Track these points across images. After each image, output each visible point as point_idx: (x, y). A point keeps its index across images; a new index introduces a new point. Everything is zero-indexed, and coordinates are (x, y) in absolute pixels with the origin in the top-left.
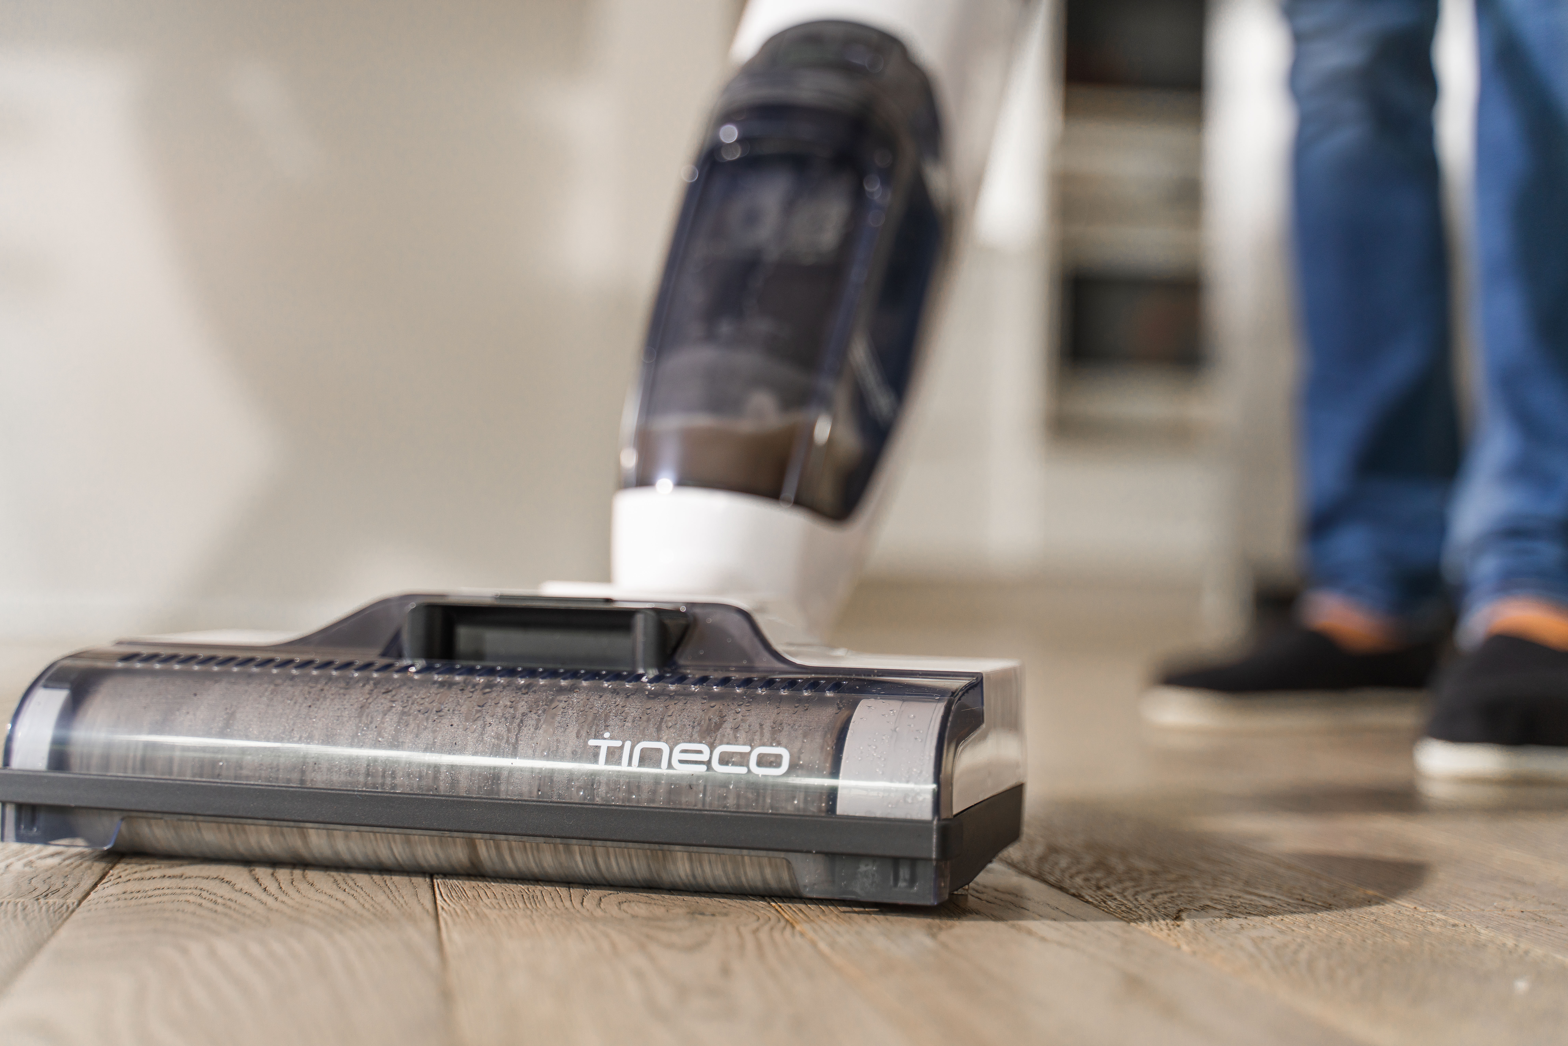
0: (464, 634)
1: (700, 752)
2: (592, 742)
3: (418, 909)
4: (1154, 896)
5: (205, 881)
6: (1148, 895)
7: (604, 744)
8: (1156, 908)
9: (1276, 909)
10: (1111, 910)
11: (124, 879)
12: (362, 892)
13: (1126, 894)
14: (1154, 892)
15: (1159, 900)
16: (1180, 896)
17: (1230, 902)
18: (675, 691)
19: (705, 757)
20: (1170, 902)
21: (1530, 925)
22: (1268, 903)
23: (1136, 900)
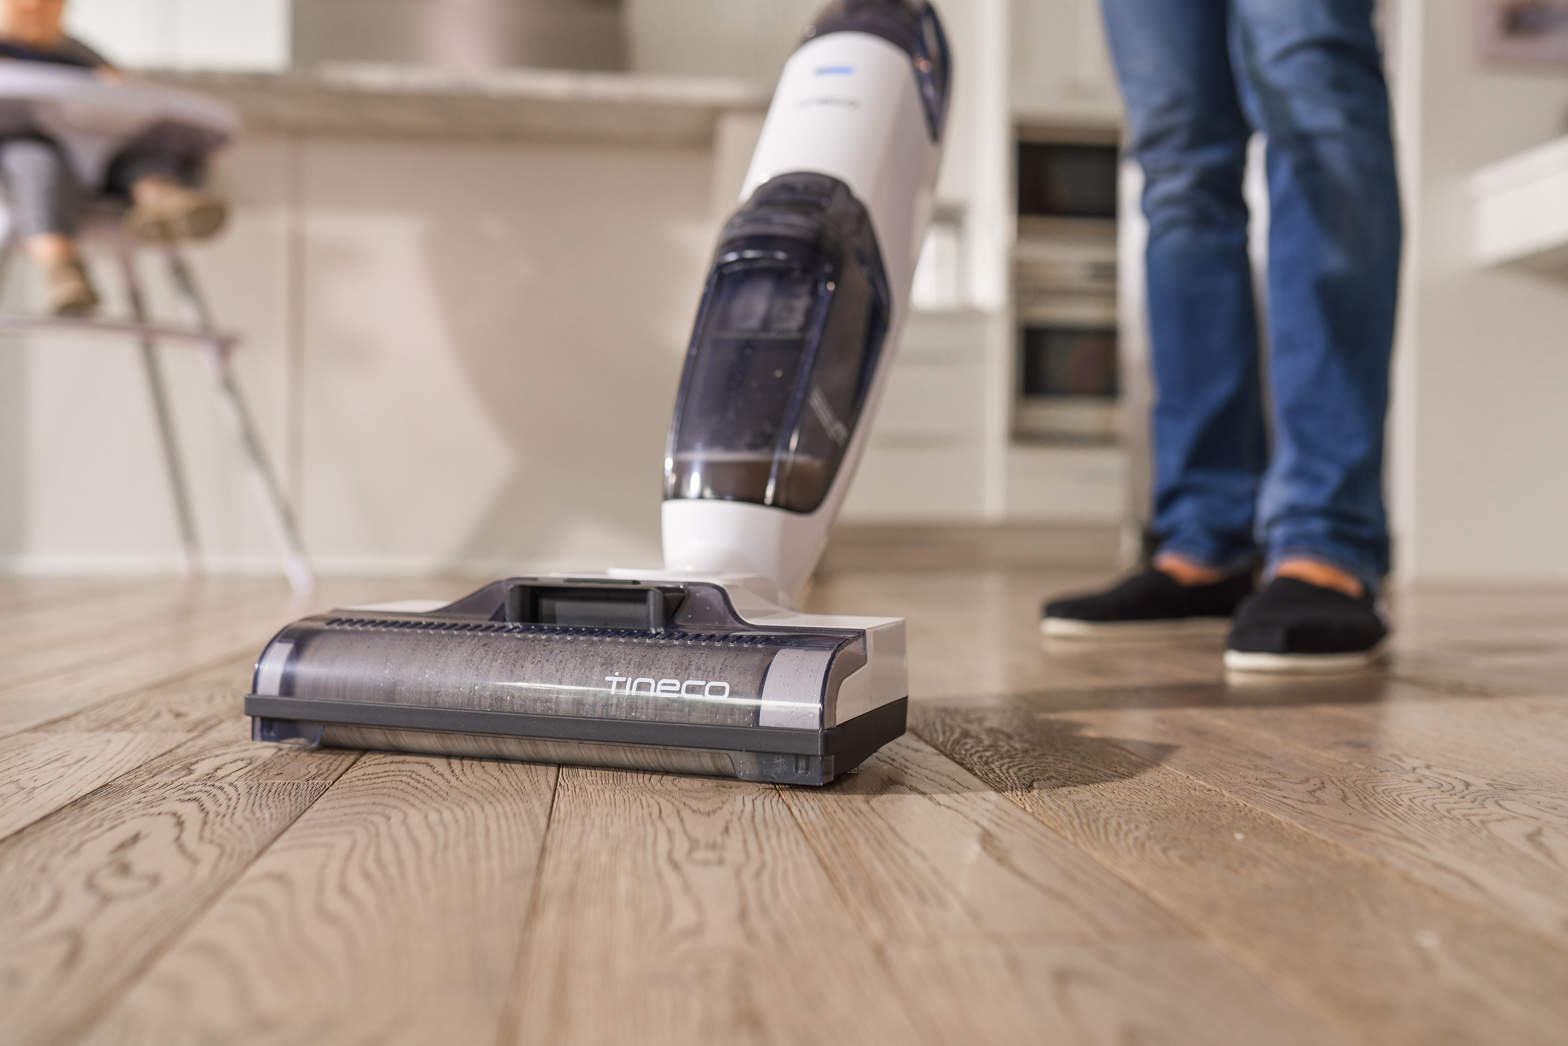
0: (545, 604)
1: (674, 685)
2: (608, 679)
3: (544, 785)
4: (1020, 769)
5: (417, 765)
6: (1016, 769)
7: (615, 680)
8: (1018, 779)
9: (1096, 779)
10: (989, 780)
11: (367, 764)
12: (513, 773)
13: (1002, 768)
14: (1021, 766)
15: (1022, 773)
16: (1037, 769)
17: (1068, 773)
18: (663, 644)
19: (677, 688)
20: (1029, 774)
21: (1259, 789)
22: (1092, 774)
23: (1008, 772)
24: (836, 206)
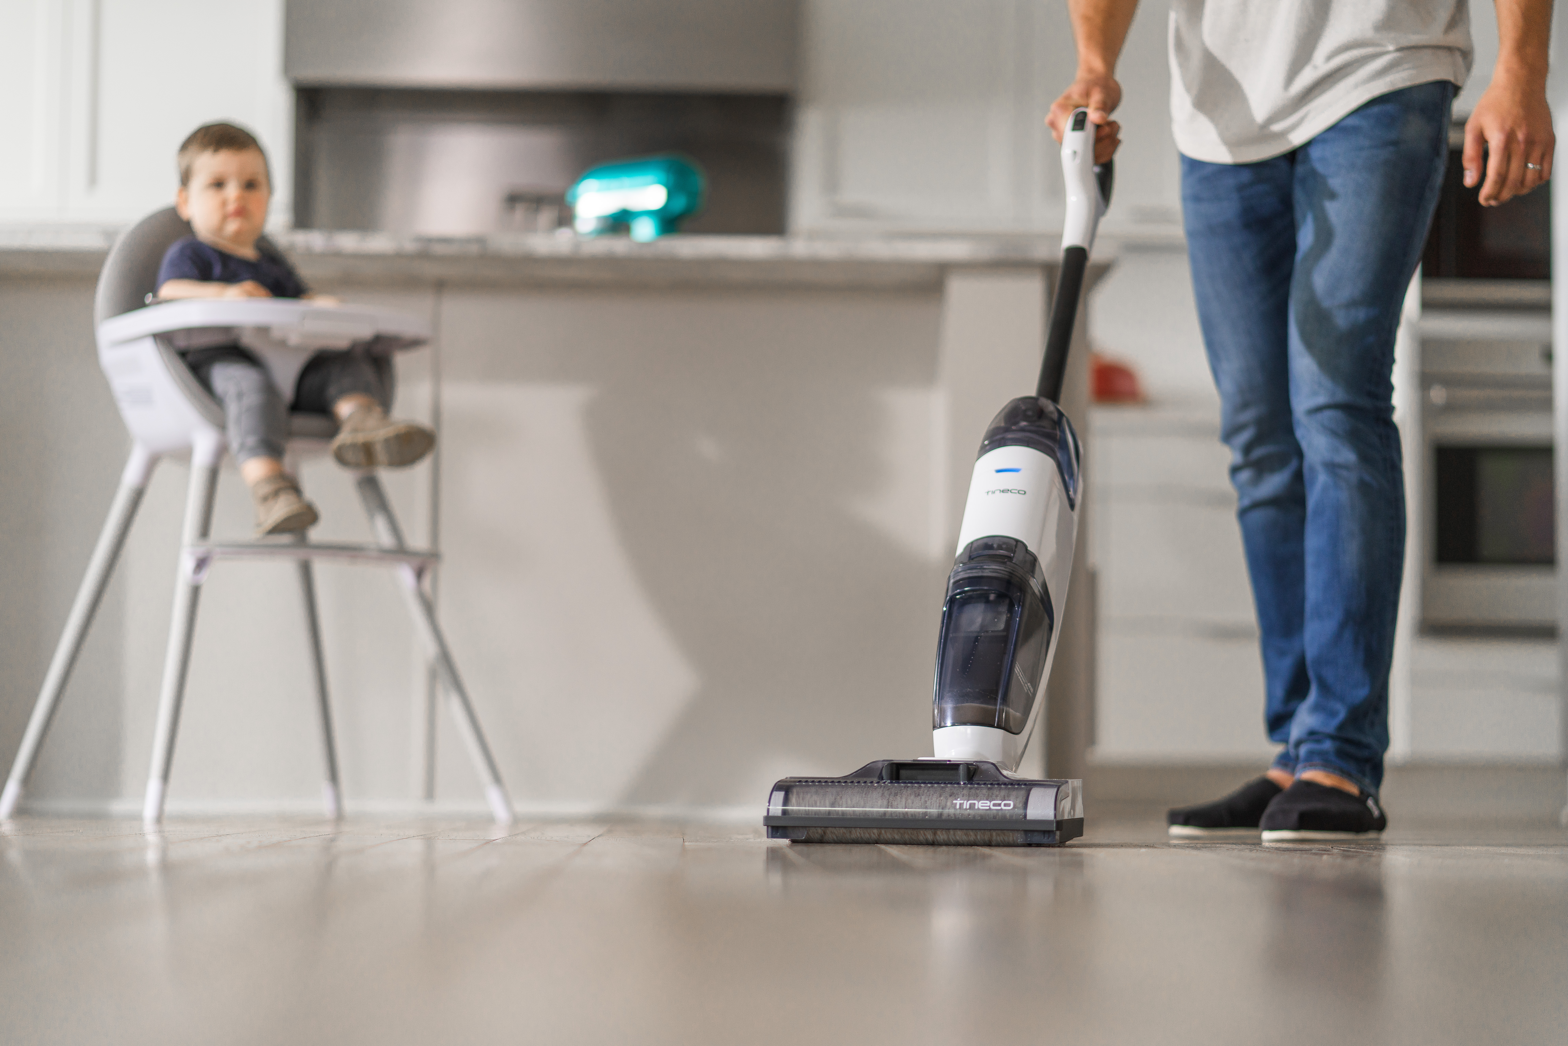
0: (903, 773)
1: (987, 803)
2: (954, 802)
7: (958, 802)
18: (976, 787)
19: (988, 805)
24: (1019, 556)
